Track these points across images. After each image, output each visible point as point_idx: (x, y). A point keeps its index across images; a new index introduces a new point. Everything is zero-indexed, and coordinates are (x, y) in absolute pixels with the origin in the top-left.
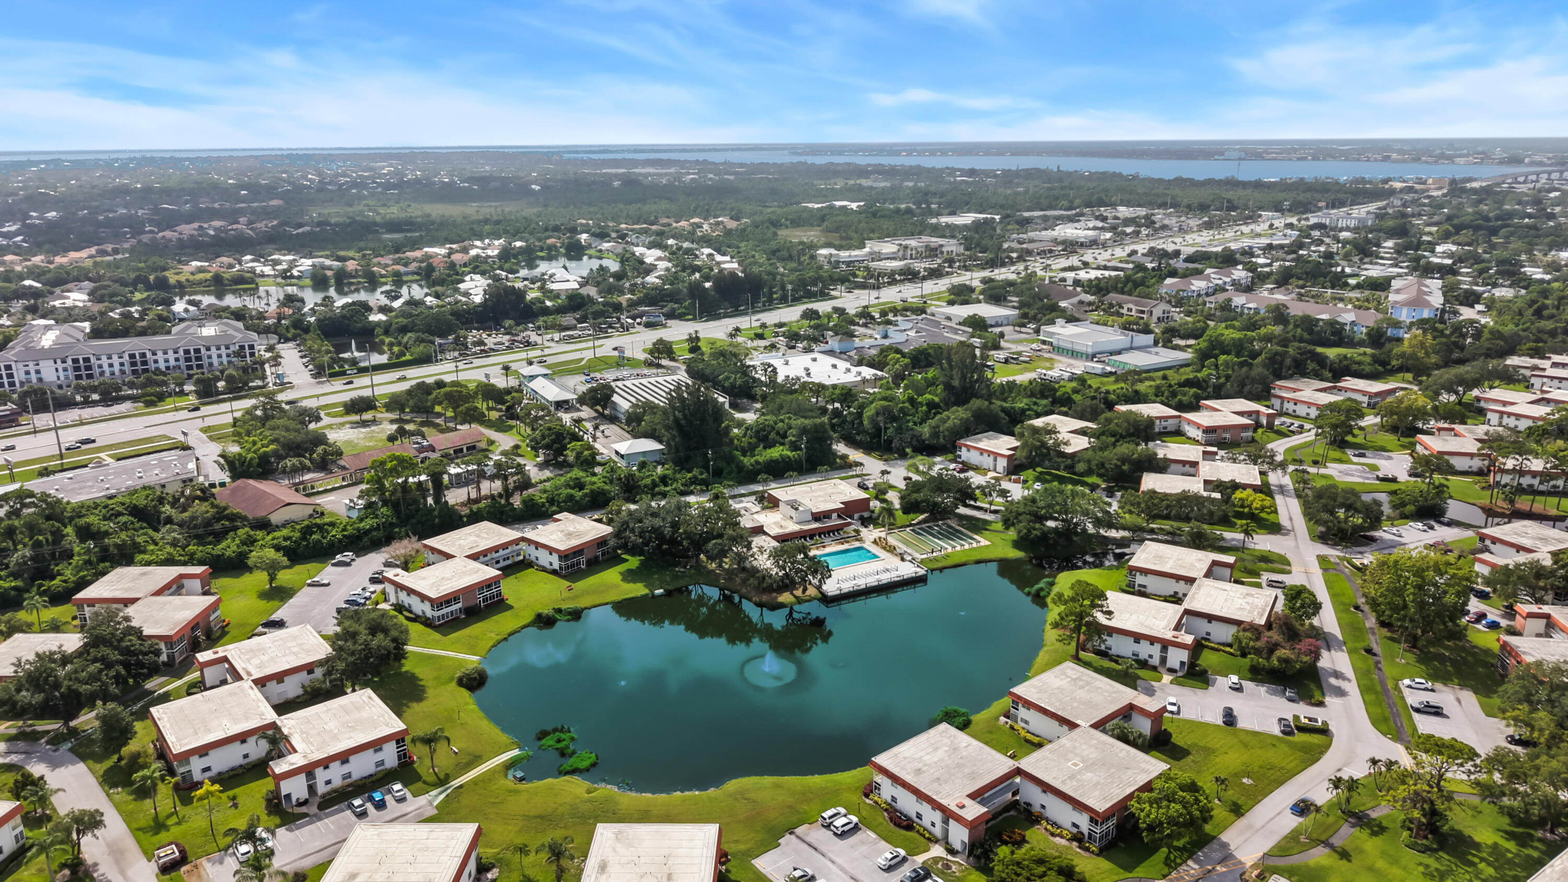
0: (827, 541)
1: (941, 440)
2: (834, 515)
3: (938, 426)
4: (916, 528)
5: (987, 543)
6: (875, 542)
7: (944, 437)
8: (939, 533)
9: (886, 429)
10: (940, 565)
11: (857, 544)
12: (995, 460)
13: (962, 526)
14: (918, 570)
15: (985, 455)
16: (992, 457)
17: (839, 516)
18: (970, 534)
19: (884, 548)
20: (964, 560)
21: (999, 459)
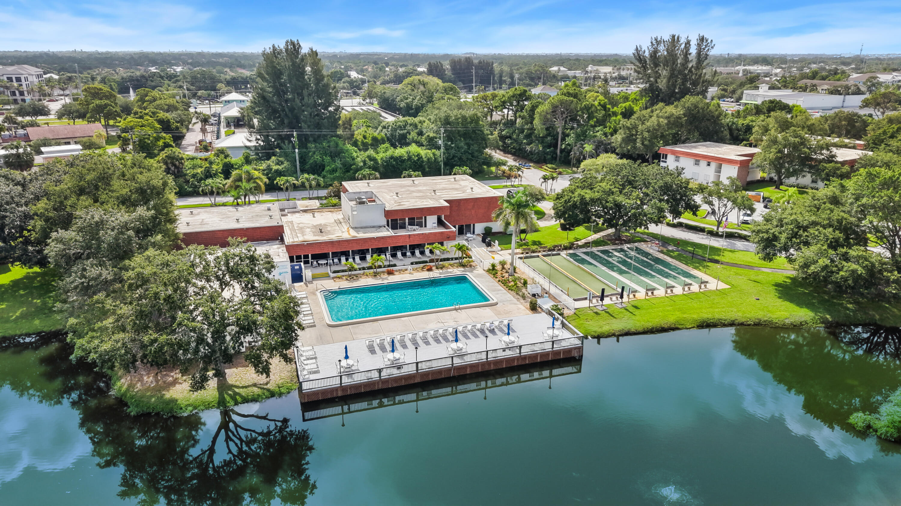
0: (401, 261)
1: (639, 145)
2: (432, 220)
3: (635, 127)
4: (579, 252)
5: (722, 286)
6: (492, 270)
7: (643, 139)
8: (624, 263)
9: (565, 136)
10: (617, 325)
11: (457, 271)
12: (719, 170)
13: (668, 253)
14: (564, 334)
15: (703, 163)
16: (713, 165)
17: (440, 223)
18: (682, 266)
19: (504, 283)
20: (671, 319)
21: (725, 167)
